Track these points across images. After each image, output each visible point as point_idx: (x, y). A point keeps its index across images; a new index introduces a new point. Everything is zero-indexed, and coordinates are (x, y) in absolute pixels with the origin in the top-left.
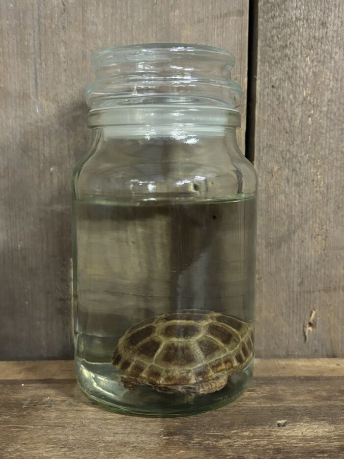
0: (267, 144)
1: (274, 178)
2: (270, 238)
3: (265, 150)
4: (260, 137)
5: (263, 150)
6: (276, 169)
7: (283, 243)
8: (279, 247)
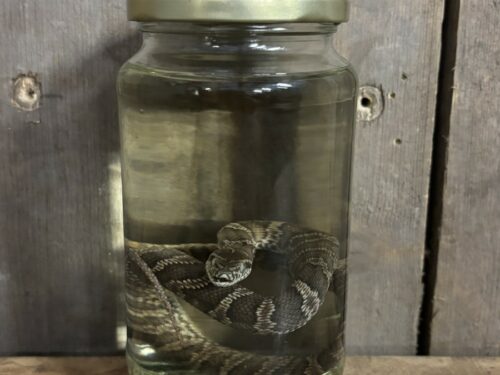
0: (475, 42)
1: (483, 93)
2: (472, 182)
3: (472, 51)
4: (464, 31)
5: (469, 50)
6: (486, 80)
7: (489, 190)
8: (484, 195)
